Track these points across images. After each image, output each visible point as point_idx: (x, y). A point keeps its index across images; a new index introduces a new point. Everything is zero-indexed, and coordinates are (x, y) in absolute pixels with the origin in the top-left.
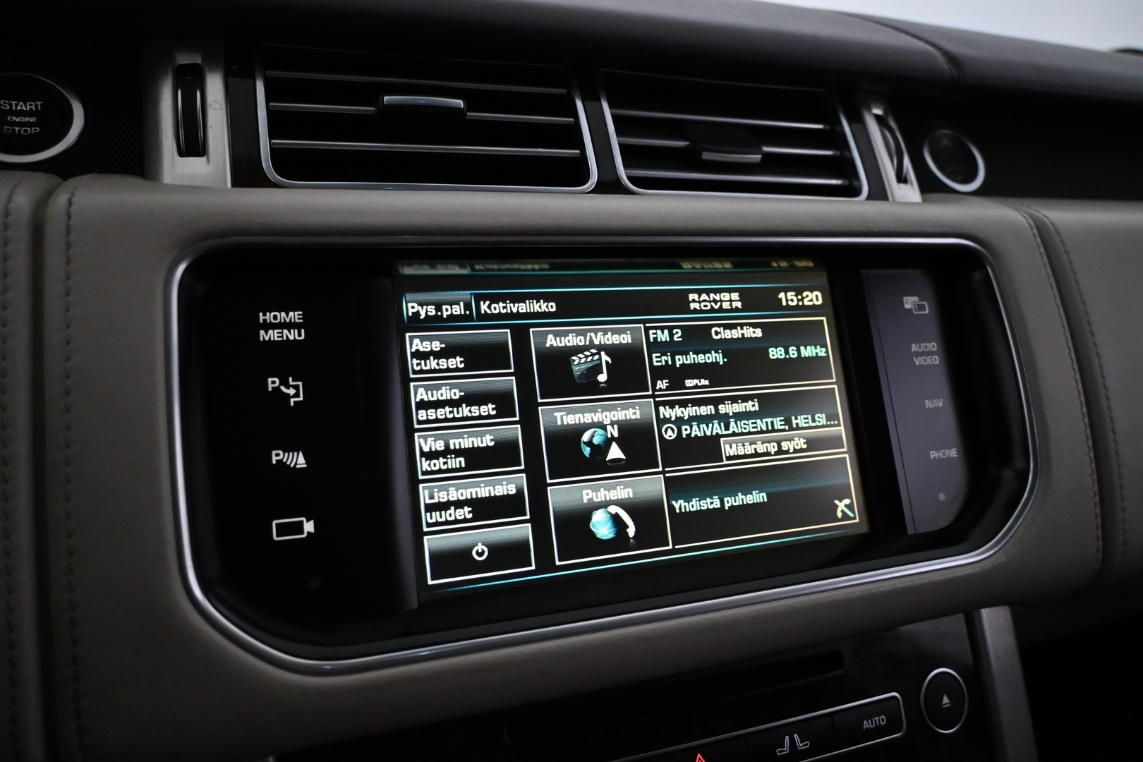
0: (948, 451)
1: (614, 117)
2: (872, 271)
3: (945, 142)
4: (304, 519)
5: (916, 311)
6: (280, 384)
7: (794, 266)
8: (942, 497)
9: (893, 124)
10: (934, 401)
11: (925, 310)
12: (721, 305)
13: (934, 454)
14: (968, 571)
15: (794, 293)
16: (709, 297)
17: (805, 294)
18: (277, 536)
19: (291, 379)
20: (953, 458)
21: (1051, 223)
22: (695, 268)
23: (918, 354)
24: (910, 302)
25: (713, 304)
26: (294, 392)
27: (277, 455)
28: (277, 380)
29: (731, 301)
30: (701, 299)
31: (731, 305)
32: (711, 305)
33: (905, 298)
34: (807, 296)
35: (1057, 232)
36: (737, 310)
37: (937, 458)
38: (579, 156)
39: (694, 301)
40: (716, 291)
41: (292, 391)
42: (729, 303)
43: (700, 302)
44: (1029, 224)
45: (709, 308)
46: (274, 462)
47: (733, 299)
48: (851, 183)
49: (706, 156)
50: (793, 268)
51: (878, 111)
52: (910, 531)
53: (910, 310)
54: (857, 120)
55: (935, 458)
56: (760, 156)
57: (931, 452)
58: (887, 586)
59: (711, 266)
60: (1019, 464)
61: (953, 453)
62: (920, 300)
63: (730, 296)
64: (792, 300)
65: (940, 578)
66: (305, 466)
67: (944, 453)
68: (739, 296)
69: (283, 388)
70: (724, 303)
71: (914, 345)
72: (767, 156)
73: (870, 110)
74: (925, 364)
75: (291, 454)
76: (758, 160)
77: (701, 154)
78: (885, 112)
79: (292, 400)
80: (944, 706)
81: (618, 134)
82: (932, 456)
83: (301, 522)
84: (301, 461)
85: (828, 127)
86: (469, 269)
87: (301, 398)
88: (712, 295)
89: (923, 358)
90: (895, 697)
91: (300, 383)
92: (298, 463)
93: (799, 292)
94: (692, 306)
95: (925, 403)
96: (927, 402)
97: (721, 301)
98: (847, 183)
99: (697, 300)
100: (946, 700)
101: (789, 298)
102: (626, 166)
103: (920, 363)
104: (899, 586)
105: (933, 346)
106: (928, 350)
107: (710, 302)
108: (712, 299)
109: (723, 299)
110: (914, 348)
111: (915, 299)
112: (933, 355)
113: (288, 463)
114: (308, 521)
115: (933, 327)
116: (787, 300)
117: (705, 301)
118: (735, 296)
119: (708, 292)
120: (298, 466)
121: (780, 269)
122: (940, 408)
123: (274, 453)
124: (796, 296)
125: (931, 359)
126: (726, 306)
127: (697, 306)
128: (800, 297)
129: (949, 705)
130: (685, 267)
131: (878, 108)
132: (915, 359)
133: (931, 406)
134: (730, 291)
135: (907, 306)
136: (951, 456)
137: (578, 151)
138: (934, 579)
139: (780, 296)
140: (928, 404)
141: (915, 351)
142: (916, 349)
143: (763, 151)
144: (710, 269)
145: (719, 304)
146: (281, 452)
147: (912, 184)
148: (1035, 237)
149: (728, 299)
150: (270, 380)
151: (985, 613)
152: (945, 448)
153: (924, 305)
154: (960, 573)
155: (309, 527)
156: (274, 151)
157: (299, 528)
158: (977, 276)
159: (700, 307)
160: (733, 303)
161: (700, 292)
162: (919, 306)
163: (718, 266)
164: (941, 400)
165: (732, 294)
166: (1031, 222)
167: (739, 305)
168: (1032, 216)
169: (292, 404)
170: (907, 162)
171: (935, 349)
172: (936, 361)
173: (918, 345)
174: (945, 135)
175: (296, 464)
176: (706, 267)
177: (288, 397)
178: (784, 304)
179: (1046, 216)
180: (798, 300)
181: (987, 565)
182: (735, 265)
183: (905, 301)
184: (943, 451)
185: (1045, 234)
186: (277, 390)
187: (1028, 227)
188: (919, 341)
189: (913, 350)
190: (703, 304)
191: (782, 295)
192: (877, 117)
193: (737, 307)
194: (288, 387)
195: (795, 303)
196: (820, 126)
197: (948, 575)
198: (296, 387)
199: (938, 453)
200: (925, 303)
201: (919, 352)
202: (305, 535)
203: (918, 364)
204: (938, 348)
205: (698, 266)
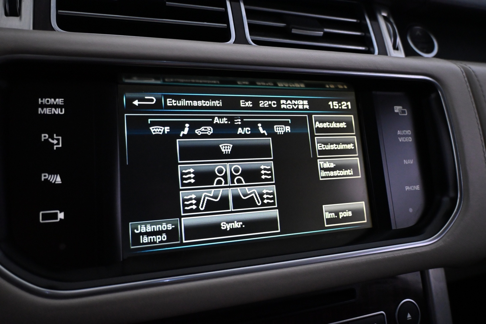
0: (415, 186)
1: (246, 10)
2: (378, 93)
3: (418, 33)
4: (58, 211)
5: (400, 114)
6: (49, 137)
7: (338, 88)
8: (411, 210)
9: (392, 20)
10: (409, 160)
11: (405, 113)
12: (298, 107)
13: (407, 188)
14: (424, 249)
15: (337, 102)
16: (292, 102)
17: (342, 103)
18: (43, 220)
19: (55, 135)
20: (418, 190)
21: (473, 71)
22: (284, 86)
23: (401, 136)
24: (397, 109)
25: (293, 106)
26: (57, 142)
27: (45, 176)
28: (47, 135)
29: (303, 105)
30: (287, 103)
31: (303, 107)
32: (293, 107)
33: (395, 107)
34: (344, 104)
35: (476, 76)
36: (306, 109)
37: (409, 190)
38: (226, 27)
39: (283, 104)
40: (295, 99)
41: (55, 142)
42: (302, 106)
43: (286, 105)
44: (462, 71)
45: (291, 108)
46: (43, 180)
47: (304, 104)
48: (369, 49)
49: (294, 31)
50: (337, 89)
51: (385, 14)
52: (394, 227)
53: (398, 113)
54: (374, 19)
55: (408, 190)
56: (322, 33)
57: (406, 187)
58: (380, 257)
59: (294, 86)
60: (452, 194)
61: (418, 188)
62: (403, 108)
63: (303, 102)
64: (336, 106)
65: (408, 253)
66: (61, 182)
67: (413, 188)
68: (308, 102)
69: (50, 140)
70: (299, 106)
71: (399, 131)
72: (326, 33)
73: (380, 14)
74: (404, 141)
75: (53, 176)
76: (321, 35)
77: (291, 30)
78: (388, 14)
79: (55, 147)
80: (408, 319)
81: (248, 18)
82: (406, 189)
83: (57, 214)
84: (58, 180)
85: (359, 21)
86: (162, 80)
87: (60, 146)
88: (293, 101)
89: (404, 138)
90: (382, 314)
91: (60, 138)
92: (57, 180)
93: (339, 102)
94: (282, 106)
95: (403, 161)
96: (405, 161)
97: (298, 104)
98: (367, 49)
99: (285, 103)
100: (409, 316)
101: (334, 104)
102: (250, 34)
103: (402, 140)
104: (386, 257)
105: (409, 132)
106: (406, 134)
107: (292, 105)
108: (293, 103)
109: (299, 103)
110: (399, 132)
111: (401, 107)
112: (409, 137)
113: (51, 180)
114: (60, 212)
115: (409, 122)
116: (333, 106)
117: (289, 104)
118: (306, 102)
119: (291, 99)
120: (56, 183)
121: (330, 90)
122: (411, 164)
123: (43, 175)
124: (338, 103)
125: (408, 138)
126: (301, 107)
127: (285, 106)
128: (340, 104)
129: (411, 318)
130: (279, 85)
131: (385, 12)
132: (399, 138)
133: (407, 163)
134: (303, 99)
135: (396, 111)
136: (417, 189)
137: (226, 25)
138: (405, 253)
139: (329, 103)
140: (405, 162)
141: (399, 134)
142: (400, 133)
143: (324, 30)
144: (293, 87)
145: (297, 106)
146: (47, 175)
147: (401, 50)
148: (464, 78)
149: (302, 103)
150: (43, 135)
151: (431, 271)
152: (413, 185)
153: (405, 111)
154: (418, 251)
155: (61, 216)
156: (58, 16)
157: (55, 216)
158: (433, 96)
159: (286, 107)
160: (304, 106)
161: (287, 99)
162: (402, 111)
163: (297, 85)
164: (412, 160)
165: (304, 101)
166: (462, 69)
167: (308, 107)
168: (463, 68)
169: (55, 149)
170: (398, 40)
171: (410, 134)
172: (410, 140)
173: (401, 131)
174: (418, 29)
175: (55, 181)
176: (291, 86)
177: (53, 144)
178: (332, 107)
179: (470, 67)
180: (339, 106)
181: (433, 247)
182: (307, 85)
183: (395, 109)
184: (413, 186)
185: (470, 77)
186: (46, 141)
187: (461, 72)
188: (402, 129)
189: (398, 134)
190: (288, 106)
191: (330, 103)
192: (384, 17)
193: (306, 108)
194: (53, 139)
195: (337, 107)
196: (355, 21)
197: (413, 251)
198: (58, 140)
199: (410, 187)
200: (406, 110)
201: (401, 135)
202: (58, 220)
203: (400, 141)
204: (411, 134)
205: (287, 85)
